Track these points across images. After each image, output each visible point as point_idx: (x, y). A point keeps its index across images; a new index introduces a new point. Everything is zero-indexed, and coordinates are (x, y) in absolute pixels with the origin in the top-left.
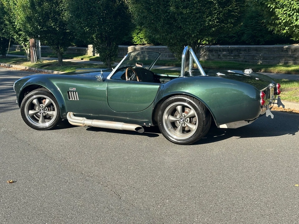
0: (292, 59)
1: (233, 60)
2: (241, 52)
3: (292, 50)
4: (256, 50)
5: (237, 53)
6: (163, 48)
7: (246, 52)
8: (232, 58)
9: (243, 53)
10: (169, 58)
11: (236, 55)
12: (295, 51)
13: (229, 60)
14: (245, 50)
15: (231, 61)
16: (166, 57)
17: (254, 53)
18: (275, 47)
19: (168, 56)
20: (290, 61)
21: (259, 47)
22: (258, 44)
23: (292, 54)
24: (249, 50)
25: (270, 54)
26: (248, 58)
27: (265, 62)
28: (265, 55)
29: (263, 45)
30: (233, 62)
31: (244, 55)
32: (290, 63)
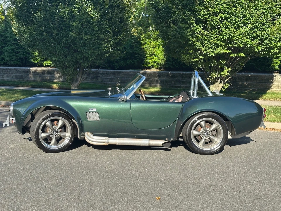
0: (148, 82)
1: (90, 82)
2: (99, 75)
3: (147, 75)
4: (114, 73)
5: (94, 76)
6: (8, 69)
7: (103, 75)
8: (90, 80)
9: (101, 76)
10: (17, 79)
11: (94, 78)
12: (150, 75)
13: (87, 82)
14: (103, 73)
15: (89, 82)
16: (12, 78)
17: (112, 76)
18: (132, 72)
19: (14, 77)
20: (147, 84)
21: (116, 71)
22: (113, 68)
23: (148, 78)
24: (107, 73)
25: (127, 77)
26: (106, 81)
27: (123, 84)
28: (123, 78)
29: (118, 69)
30: (91, 83)
31: (102, 78)
32: (146, 85)
